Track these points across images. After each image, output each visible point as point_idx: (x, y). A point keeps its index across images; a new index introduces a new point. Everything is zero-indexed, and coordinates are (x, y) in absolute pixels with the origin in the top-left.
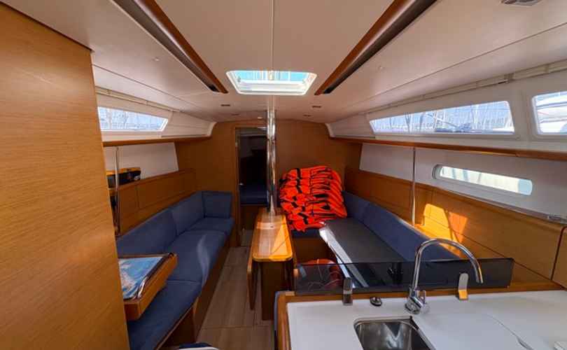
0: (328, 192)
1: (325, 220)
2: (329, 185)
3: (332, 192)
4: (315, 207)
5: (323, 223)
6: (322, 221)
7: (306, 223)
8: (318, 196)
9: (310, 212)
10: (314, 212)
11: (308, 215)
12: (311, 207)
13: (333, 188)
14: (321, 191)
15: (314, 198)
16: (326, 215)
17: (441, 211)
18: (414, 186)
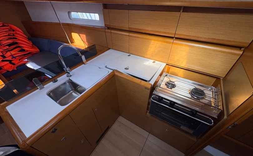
0: (16, 41)
1: (26, 58)
2: (14, 35)
3: (19, 40)
4: (13, 52)
5: (26, 60)
6: (25, 59)
7: (14, 64)
8: (9, 45)
9: (11, 57)
10: (14, 56)
11: (11, 59)
12: (9, 54)
13: (19, 37)
14: (10, 41)
15: (8, 47)
16: (24, 55)
17: (77, 34)
18: (61, 25)
